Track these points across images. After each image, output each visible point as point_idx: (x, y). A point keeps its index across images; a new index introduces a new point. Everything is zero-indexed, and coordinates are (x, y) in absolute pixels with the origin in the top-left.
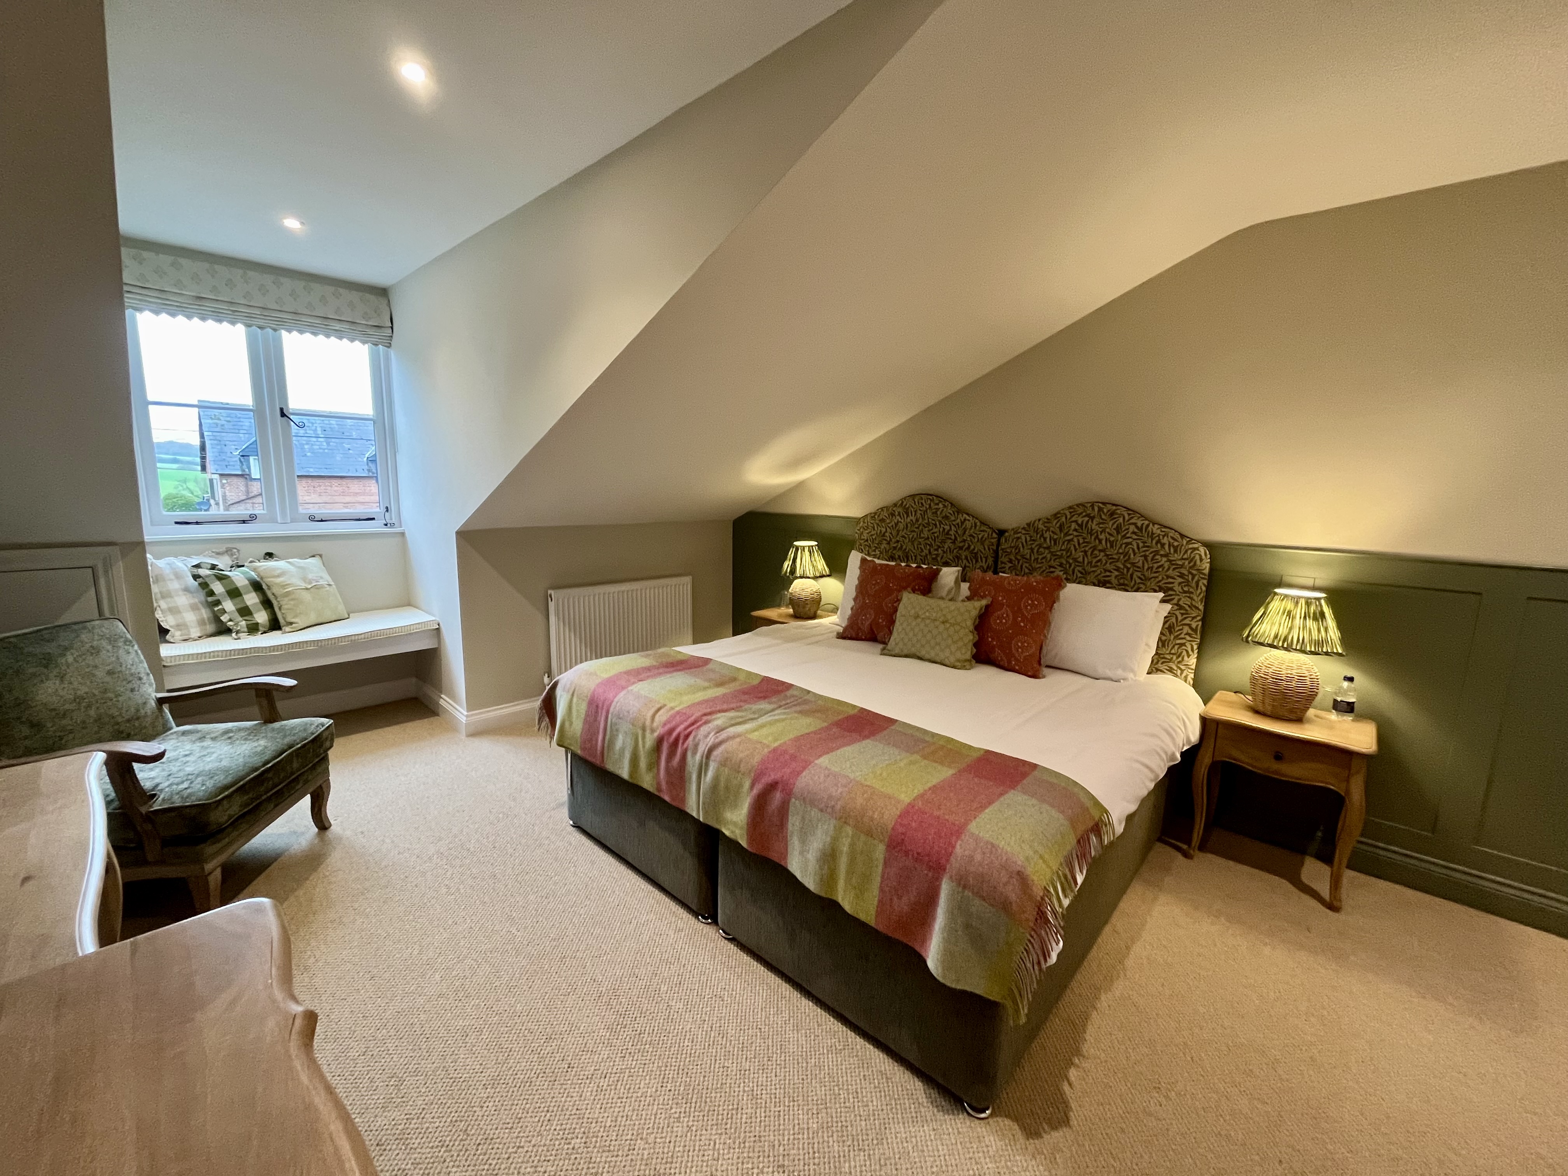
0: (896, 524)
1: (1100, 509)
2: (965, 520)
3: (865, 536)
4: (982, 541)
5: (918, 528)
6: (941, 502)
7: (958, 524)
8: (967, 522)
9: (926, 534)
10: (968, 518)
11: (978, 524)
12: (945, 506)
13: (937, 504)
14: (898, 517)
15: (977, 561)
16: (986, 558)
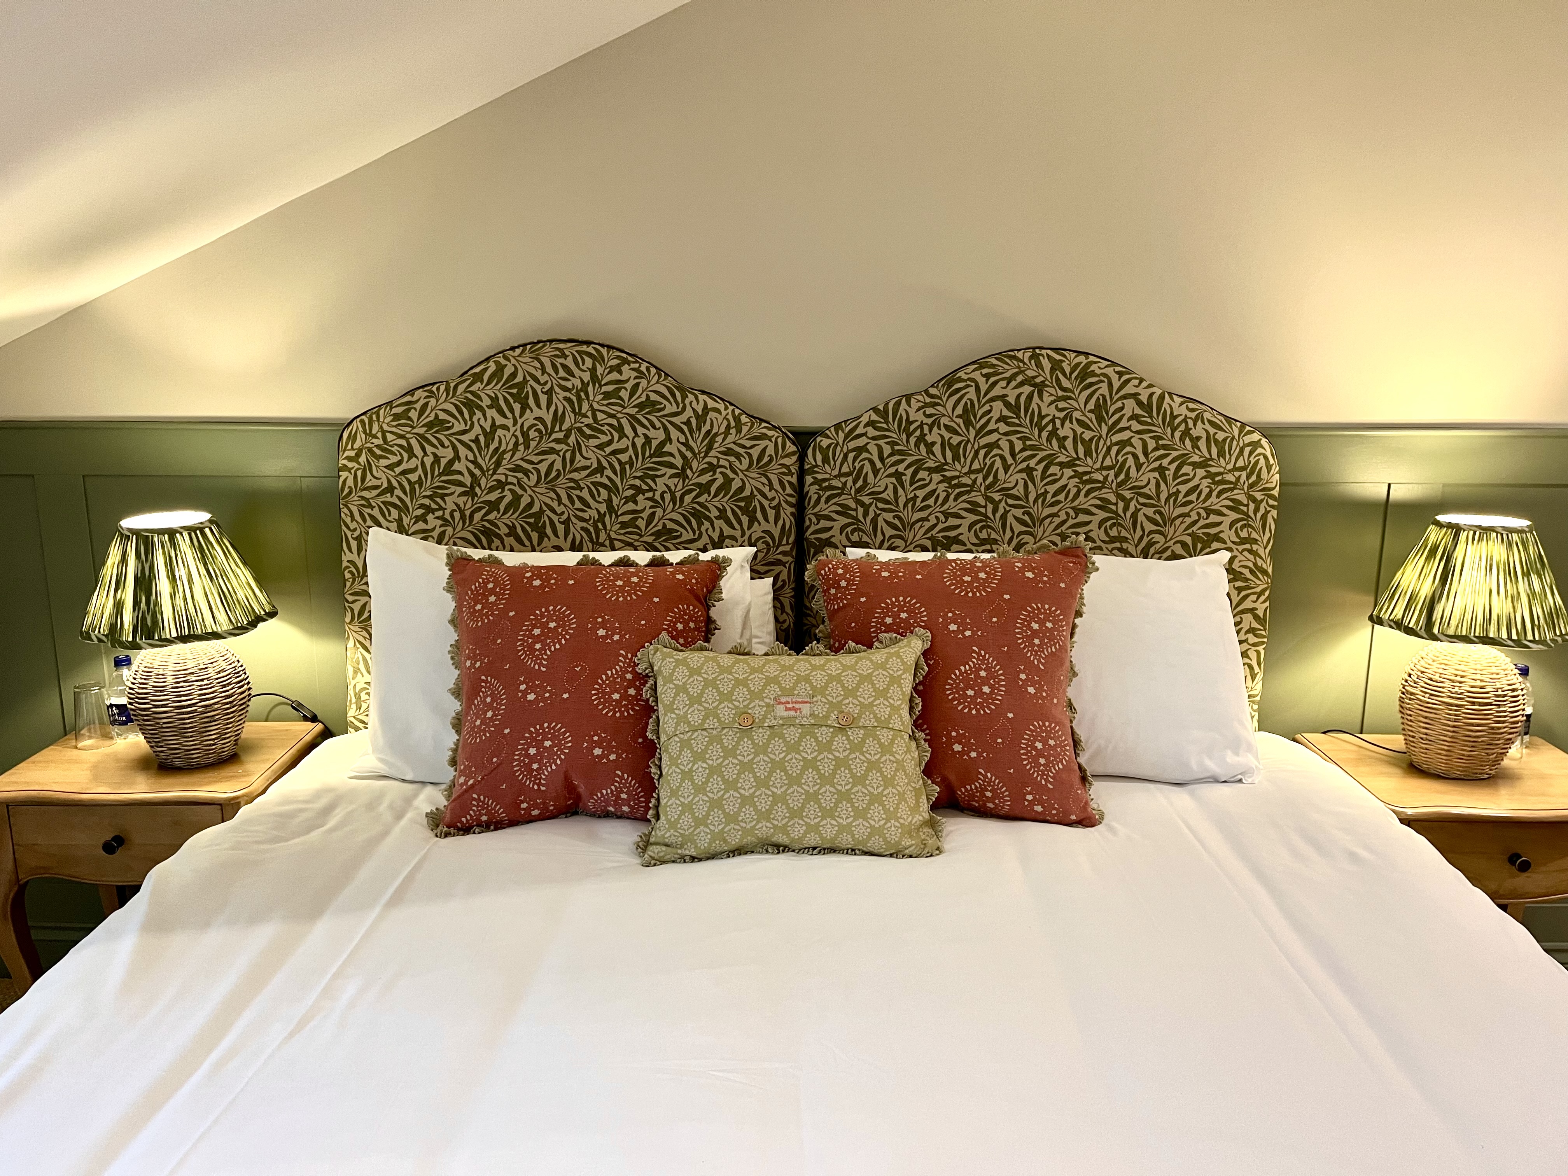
0: (489, 435)
1: (1056, 366)
2: (706, 409)
3: (381, 476)
4: (761, 465)
5: (563, 441)
6: (625, 362)
7: (688, 423)
8: (712, 415)
9: (591, 456)
10: (711, 404)
11: (744, 419)
12: (641, 375)
13: (618, 369)
14: (492, 413)
15: (753, 520)
16: (777, 508)
